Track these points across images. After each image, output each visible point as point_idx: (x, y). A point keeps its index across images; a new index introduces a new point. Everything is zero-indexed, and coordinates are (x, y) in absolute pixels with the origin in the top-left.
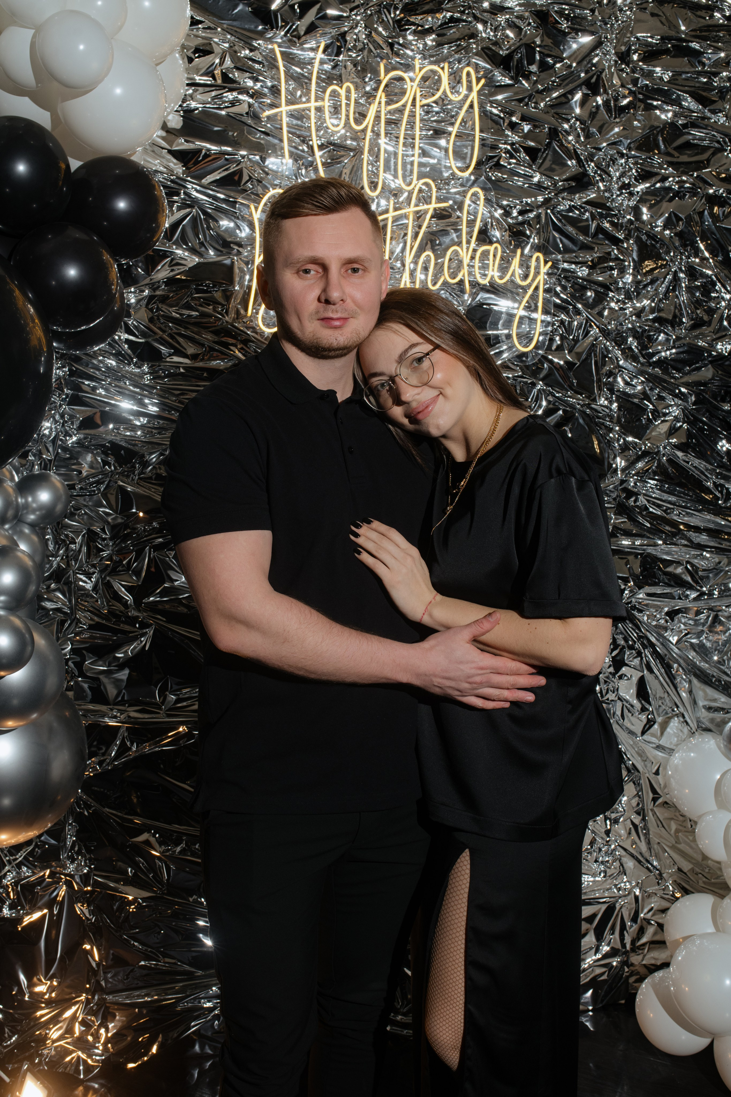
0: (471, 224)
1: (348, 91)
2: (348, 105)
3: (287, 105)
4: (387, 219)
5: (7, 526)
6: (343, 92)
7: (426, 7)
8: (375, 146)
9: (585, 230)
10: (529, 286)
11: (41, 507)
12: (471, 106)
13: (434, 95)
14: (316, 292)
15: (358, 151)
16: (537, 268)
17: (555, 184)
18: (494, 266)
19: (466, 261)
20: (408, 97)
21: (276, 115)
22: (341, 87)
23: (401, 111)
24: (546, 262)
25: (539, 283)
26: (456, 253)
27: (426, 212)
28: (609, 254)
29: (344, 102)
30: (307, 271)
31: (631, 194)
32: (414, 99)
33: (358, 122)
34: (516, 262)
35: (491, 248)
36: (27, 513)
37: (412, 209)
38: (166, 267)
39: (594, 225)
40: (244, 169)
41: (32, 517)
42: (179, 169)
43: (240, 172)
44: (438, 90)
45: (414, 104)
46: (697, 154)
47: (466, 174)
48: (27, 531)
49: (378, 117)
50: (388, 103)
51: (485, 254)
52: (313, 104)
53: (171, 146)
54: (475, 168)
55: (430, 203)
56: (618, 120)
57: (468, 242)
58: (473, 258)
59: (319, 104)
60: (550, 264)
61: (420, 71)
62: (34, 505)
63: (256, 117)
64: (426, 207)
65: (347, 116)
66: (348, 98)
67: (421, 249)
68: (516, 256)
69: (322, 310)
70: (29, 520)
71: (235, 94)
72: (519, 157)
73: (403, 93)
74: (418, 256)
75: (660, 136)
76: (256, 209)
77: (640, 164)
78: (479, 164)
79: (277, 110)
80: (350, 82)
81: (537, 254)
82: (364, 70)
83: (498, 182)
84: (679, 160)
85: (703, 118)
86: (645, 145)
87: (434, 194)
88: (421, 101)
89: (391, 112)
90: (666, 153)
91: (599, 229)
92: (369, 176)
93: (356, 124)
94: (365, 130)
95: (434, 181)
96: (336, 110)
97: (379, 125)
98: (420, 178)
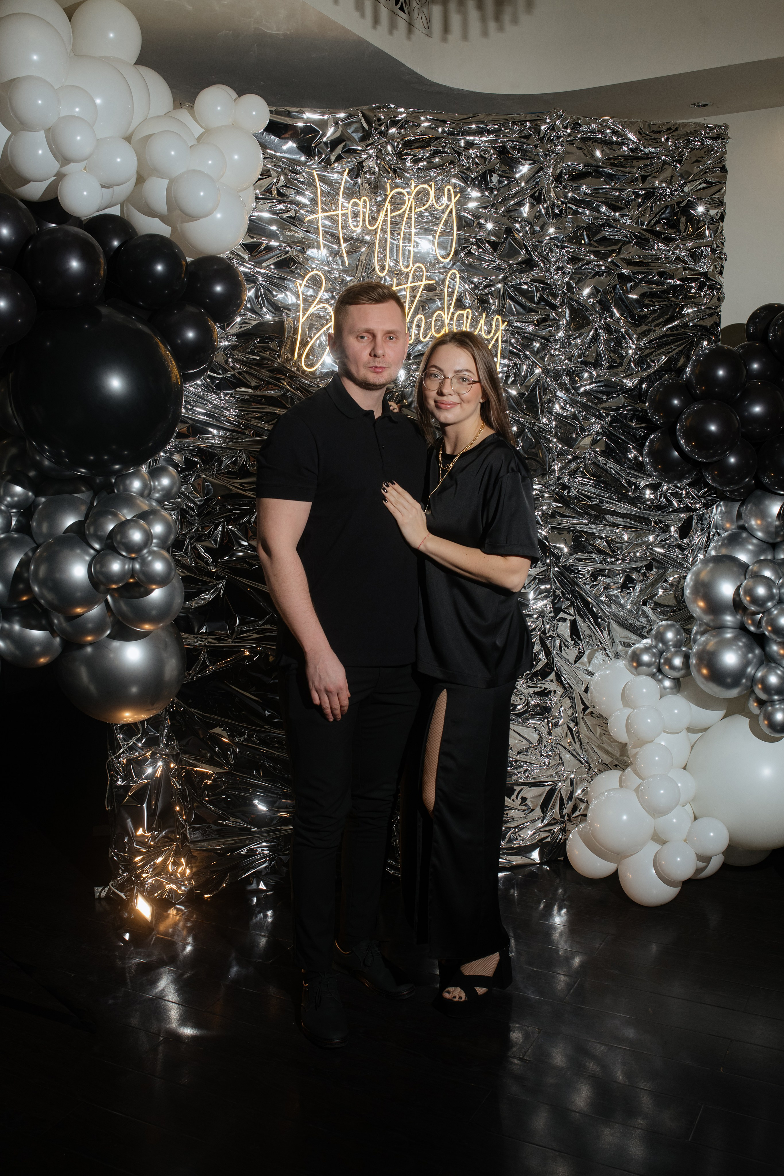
0: (451, 294)
1: (365, 201)
2: (364, 212)
3: (322, 212)
6: (361, 203)
7: (420, 145)
8: (383, 240)
9: (531, 299)
10: (492, 338)
11: (163, 489)
12: (451, 212)
13: (424, 205)
14: (368, 351)
15: (371, 244)
16: (497, 326)
17: (510, 267)
18: (466, 324)
19: (447, 321)
20: (406, 206)
21: (315, 219)
22: (360, 200)
23: (401, 216)
24: (503, 322)
25: (498, 337)
26: (439, 315)
27: (419, 286)
28: (549, 315)
29: (362, 210)
30: (362, 338)
31: (564, 274)
32: (411, 207)
33: (371, 223)
34: (482, 321)
35: (465, 312)
36: (154, 493)
37: (409, 285)
38: (237, 325)
39: (538, 296)
40: (293, 257)
41: (157, 495)
42: (247, 256)
43: (290, 259)
44: (427, 201)
45: (410, 211)
46: (612, 245)
47: (447, 260)
49: (385, 221)
50: (393, 210)
51: (460, 316)
52: (340, 212)
54: (453, 256)
55: (422, 281)
56: (554, 222)
57: (449, 308)
58: (451, 319)
59: (344, 212)
60: (506, 323)
61: (415, 188)
62: (159, 488)
63: (301, 220)
64: (419, 283)
65: (364, 220)
66: (365, 207)
67: (416, 313)
68: (482, 318)
69: (372, 361)
70: (155, 497)
71: (286, 204)
72: (485, 247)
73: (404, 203)
74: (413, 317)
75: (585, 233)
76: (301, 285)
77: (571, 252)
78: (456, 253)
79: (315, 216)
80: (366, 196)
81: (497, 316)
82: (376, 187)
83: (470, 265)
84: (599, 249)
85: (615, 220)
86: (575, 239)
87: (425, 274)
88: (415, 209)
89: (395, 217)
90: (590, 245)
91: (541, 298)
92: (379, 262)
93: (370, 225)
94: (377, 229)
95: (424, 266)
96: (356, 216)
97: (386, 226)
98: (415, 262)
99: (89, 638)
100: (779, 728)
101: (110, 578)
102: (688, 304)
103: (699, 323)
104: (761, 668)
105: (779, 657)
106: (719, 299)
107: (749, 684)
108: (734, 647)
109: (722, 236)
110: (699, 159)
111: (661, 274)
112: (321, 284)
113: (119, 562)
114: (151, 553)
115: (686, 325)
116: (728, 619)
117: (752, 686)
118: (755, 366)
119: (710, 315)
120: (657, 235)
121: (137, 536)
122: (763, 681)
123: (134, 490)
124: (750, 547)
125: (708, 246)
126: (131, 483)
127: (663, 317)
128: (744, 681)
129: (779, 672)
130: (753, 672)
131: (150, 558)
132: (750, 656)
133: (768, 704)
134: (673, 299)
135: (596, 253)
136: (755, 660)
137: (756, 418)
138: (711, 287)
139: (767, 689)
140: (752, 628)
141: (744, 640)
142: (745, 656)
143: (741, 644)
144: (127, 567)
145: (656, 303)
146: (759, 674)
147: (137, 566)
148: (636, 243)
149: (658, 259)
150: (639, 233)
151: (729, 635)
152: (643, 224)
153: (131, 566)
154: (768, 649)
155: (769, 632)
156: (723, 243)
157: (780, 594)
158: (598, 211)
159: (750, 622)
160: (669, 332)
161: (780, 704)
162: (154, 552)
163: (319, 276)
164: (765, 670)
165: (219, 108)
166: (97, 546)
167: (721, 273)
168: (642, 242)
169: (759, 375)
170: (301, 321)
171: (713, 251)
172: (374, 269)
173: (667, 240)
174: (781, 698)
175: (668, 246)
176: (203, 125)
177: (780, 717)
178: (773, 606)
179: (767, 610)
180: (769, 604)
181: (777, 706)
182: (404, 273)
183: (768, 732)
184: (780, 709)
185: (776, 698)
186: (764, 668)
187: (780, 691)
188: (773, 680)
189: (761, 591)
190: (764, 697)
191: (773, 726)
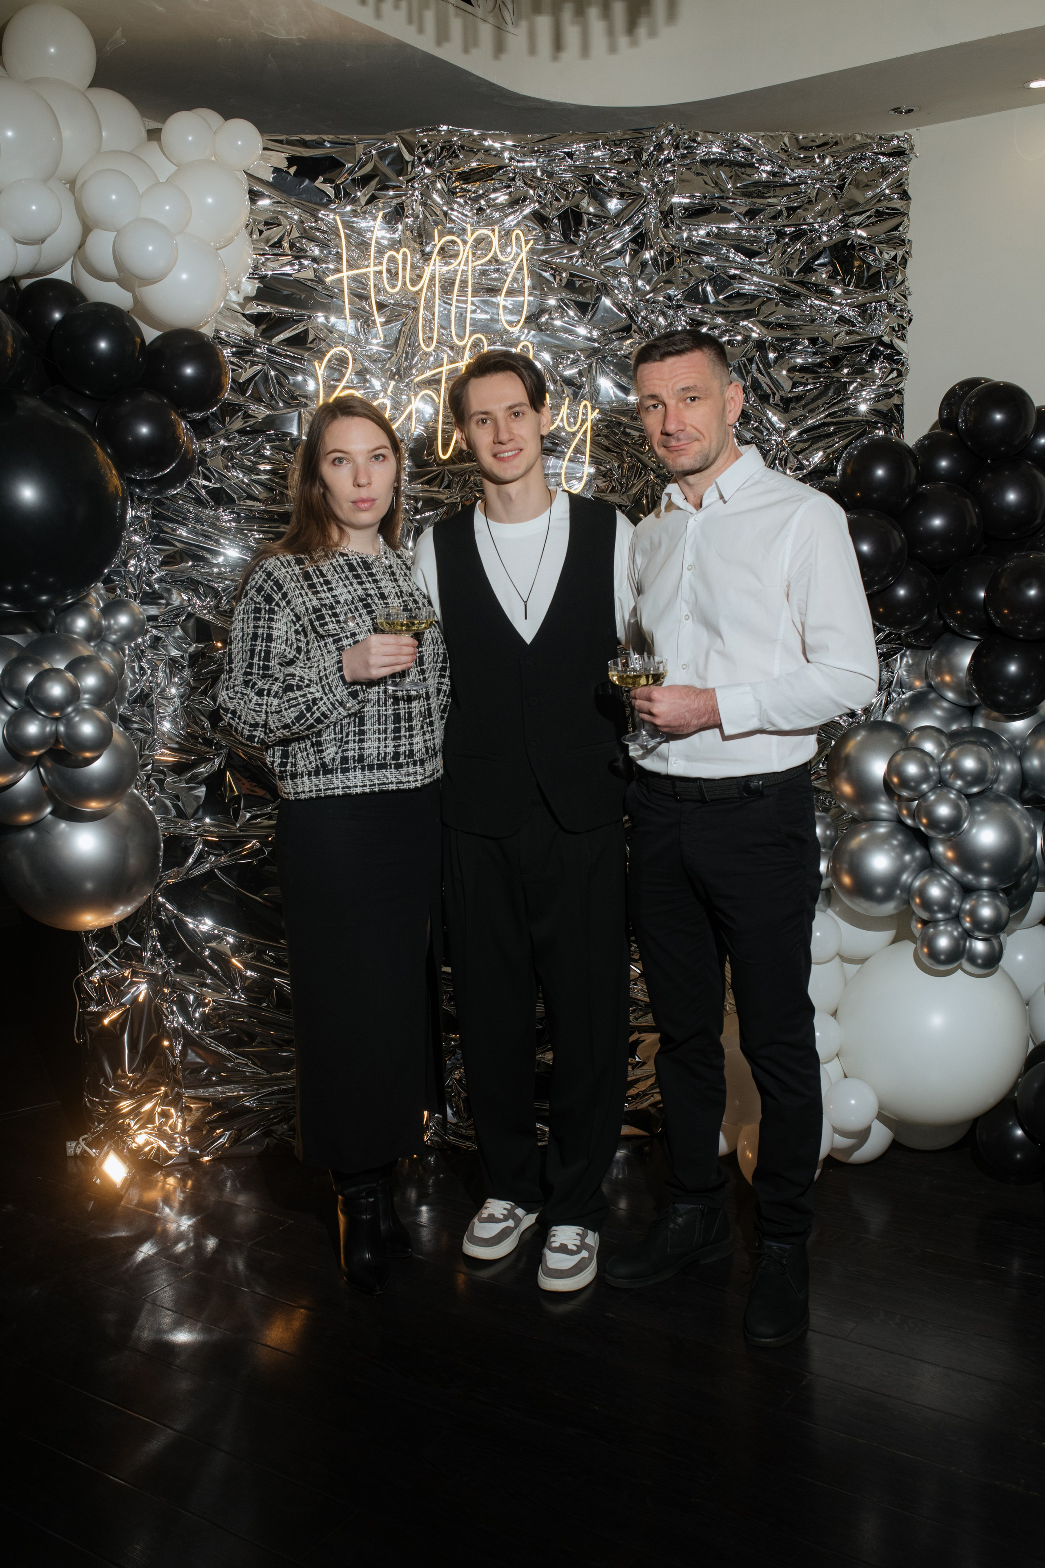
1: (405, 255)
2: (404, 269)
3: (348, 270)
4: (441, 372)
5: (92, 644)
6: (399, 257)
7: (476, 177)
8: (430, 304)
10: (578, 431)
11: (121, 628)
12: (522, 265)
13: (485, 256)
15: (415, 309)
16: (585, 414)
17: (604, 335)
20: (462, 257)
21: (339, 279)
22: (398, 253)
23: (455, 271)
24: (593, 408)
25: (587, 428)
29: (401, 265)
32: (467, 261)
34: (563, 409)
36: (110, 634)
38: (240, 419)
40: (310, 329)
41: (114, 637)
42: (251, 330)
43: (306, 332)
44: (489, 251)
45: (466, 264)
46: (746, 303)
47: (517, 329)
48: (109, 649)
49: (432, 278)
50: (443, 264)
52: (372, 269)
53: (246, 311)
54: (524, 323)
56: (663, 274)
59: (378, 268)
60: (597, 411)
61: (472, 234)
62: (116, 627)
63: (320, 281)
65: (404, 277)
66: (405, 262)
68: (563, 404)
70: (111, 639)
71: (303, 260)
72: (570, 310)
73: (456, 256)
75: (707, 288)
76: (321, 365)
77: (689, 314)
78: (530, 318)
79: (340, 275)
80: (408, 247)
81: (585, 402)
82: (420, 235)
83: (550, 334)
84: (728, 309)
86: (693, 296)
88: (473, 261)
89: (447, 272)
90: (714, 303)
92: (424, 333)
93: (413, 286)
94: (421, 290)
95: (486, 337)
96: (393, 275)
97: (434, 285)
98: (473, 333)
100: (943, 959)
101: (28, 744)
104: (921, 875)
105: (945, 861)
106: (900, 374)
107: (905, 896)
108: (886, 847)
109: (905, 287)
110: (870, 183)
111: (813, 341)
112: (348, 363)
113: (37, 722)
114: (79, 711)
115: (853, 408)
116: (883, 808)
117: (908, 900)
118: (944, 464)
119: (890, 395)
120: (812, 288)
121: (56, 690)
122: (922, 892)
123: (78, 630)
124: (939, 713)
125: (883, 301)
126: (73, 622)
128: (898, 892)
129: (945, 882)
130: (910, 880)
131: (77, 719)
132: (907, 858)
133: (930, 924)
134: (836, 374)
136: (913, 865)
137: (934, 535)
138: (889, 358)
139: (927, 904)
140: (909, 822)
141: (900, 837)
142: (900, 857)
143: (895, 842)
144: (48, 729)
146: (917, 883)
147: (62, 729)
148: (780, 300)
149: (813, 321)
150: (786, 286)
151: (882, 830)
152: (790, 273)
153: (54, 728)
154: (932, 850)
155: (925, 826)
156: (905, 297)
157: (940, 773)
158: (727, 258)
159: (905, 812)
160: (829, 420)
161: (946, 925)
162: (84, 710)
163: (345, 353)
164: (926, 877)
165: (190, 138)
166: (14, 703)
167: (903, 338)
168: (791, 298)
169: (949, 476)
171: (891, 308)
172: (419, 345)
173: (824, 295)
174: (948, 916)
175: (826, 303)
176: (175, 161)
177: (943, 943)
178: (930, 791)
179: (923, 796)
180: (924, 787)
181: (942, 928)
182: (458, 347)
183: (927, 961)
184: (945, 932)
185: (940, 916)
186: (924, 876)
187: (945, 906)
188: (935, 892)
189: (912, 769)
190: (925, 916)
191: (934, 954)
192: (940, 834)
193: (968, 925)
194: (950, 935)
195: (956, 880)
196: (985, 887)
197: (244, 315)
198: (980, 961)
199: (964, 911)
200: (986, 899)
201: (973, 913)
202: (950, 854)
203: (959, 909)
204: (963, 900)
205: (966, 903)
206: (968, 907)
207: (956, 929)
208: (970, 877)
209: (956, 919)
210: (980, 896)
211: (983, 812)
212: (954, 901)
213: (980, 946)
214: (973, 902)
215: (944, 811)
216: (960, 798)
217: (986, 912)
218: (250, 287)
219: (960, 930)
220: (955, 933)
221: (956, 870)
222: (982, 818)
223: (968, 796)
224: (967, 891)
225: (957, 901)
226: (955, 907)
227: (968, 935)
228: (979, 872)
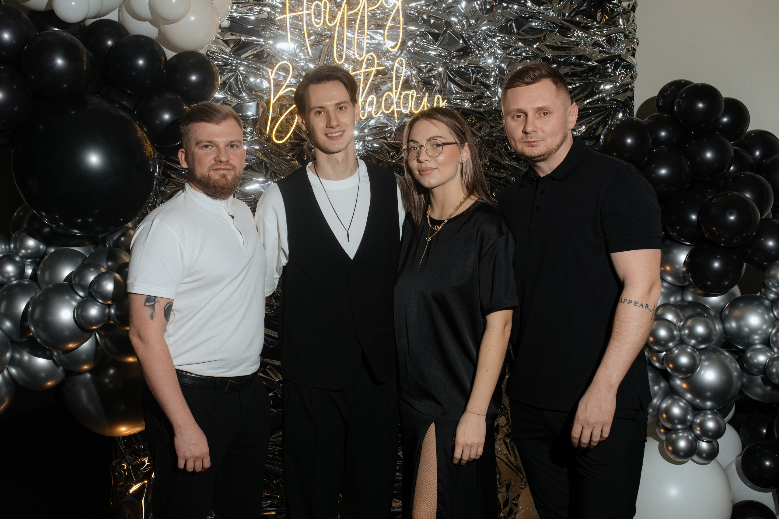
0: (398, 77)
1: (325, 3)
2: (325, 12)
3: (289, 13)
6: (322, 5)
8: (341, 34)
9: (468, 80)
12: (398, 10)
13: (376, 4)
15: (331, 37)
17: (450, 53)
18: (412, 102)
19: (395, 100)
20: (361, 6)
21: (284, 18)
22: (321, 2)
23: (357, 14)
24: (443, 100)
26: (389, 95)
27: (371, 72)
28: (483, 94)
29: (323, 10)
32: (364, 7)
33: (331, 21)
34: (425, 100)
35: (410, 92)
37: (363, 70)
39: (474, 77)
40: (265, 49)
42: (228, 50)
43: (263, 51)
44: (378, 1)
45: (363, 10)
46: (537, 34)
47: (396, 50)
49: (342, 18)
50: (349, 9)
51: (406, 97)
52: (305, 12)
53: (223, 38)
54: (400, 46)
55: (374, 67)
56: (487, 16)
57: (397, 89)
58: (399, 98)
59: (308, 12)
60: (446, 101)
63: (272, 20)
64: (371, 69)
65: (325, 17)
66: (325, 7)
67: (369, 93)
68: (425, 97)
71: (261, 7)
72: (428, 38)
74: (366, 97)
75: (513, 24)
76: (272, 72)
77: (502, 41)
78: (404, 43)
79: (284, 16)
81: (438, 95)
83: (415, 53)
84: (526, 37)
85: (539, 13)
86: (505, 30)
87: (376, 61)
88: (368, 8)
89: (351, 14)
90: (518, 34)
91: (476, 80)
92: (337, 52)
93: (330, 23)
94: (335, 26)
95: (375, 54)
96: (318, 15)
97: (343, 22)
98: (368, 52)
99: (86, 367)
100: (682, 454)
101: (90, 322)
102: (605, 81)
103: (614, 98)
104: (666, 400)
105: (681, 391)
106: (632, 77)
109: (634, 24)
111: (580, 57)
112: (289, 72)
113: (96, 307)
115: (603, 99)
117: (658, 416)
118: (663, 134)
119: (625, 91)
120: (577, 25)
121: (110, 287)
122: (667, 411)
125: (622, 32)
127: (583, 93)
128: (651, 410)
129: (682, 404)
130: (658, 403)
133: (673, 431)
134: (592, 78)
135: (524, 41)
136: (660, 392)
137: (661, 179)
138: (625, 67)
139: (671, 418)
140: (657, 365)
145: (577, 82)
146: (664, 405)
147: (112, 311)
148: (558, 32)
149: (578, 45)
150: (561, 23)
152: (564, 15)
153: (107, 311)
154: (672, 382)
155: (671, 369)
156: (635, 30)
157: (681, 335)
158: (525, 6)
159: (655, 359)
160: (588, 106)
161: (683, 432)
163: (288, 65)
164: (670, 402)
166: (82, 294)
167: (633, 55)
168: (564, 31)
169: (666, 141)
170: (272, 102)
171: (626, 36)
172: (333, 58)
173: (586, 29)
174: (684, 427)
175: (587, 33)
177: (682, 444)
178: (674, 347)
179: (669, 350)
180: (671, 344)
181: (681, 434)
182: (358, 61)
183: (672, 457)
184: (683, 437)
185: (679, 426)
186: (668, 401)
187: (682, 420)
188: (676, 411)
189: (663, 333)
190: (668, 426)
191: (676, 452)
192: (681, 375)
193: (698, 432)
194: (687, 439)
195: (689, 402)
196: (708, 408)
197: (223, 40)
198: (704, 455)
199: (695, 423)
200: (710, 416)
201: (702, 425)
202: (684, 386)
203: (692, 422)
204: (695, 416)
205: (697, 419)
206: (698, 421)
207: (691, 435)
208: (698, 401)
209: (690, 428)
210: (706, 414)
211: (707, 360)
212: (689, 417)
213: (704, 445)
214: (701, 418)
215: (684, 360)
216: (695, 352)
217: (711, 425)
218: (226, 24)
219: (693, 435)
220: (690, 438)
221: (689, 396)
222: (706, 363)
223: (699, 350)
224: (697, 410)
225: (691, 417)
226: (689, 421)
227: (698, 438)
228: (704, 399)
